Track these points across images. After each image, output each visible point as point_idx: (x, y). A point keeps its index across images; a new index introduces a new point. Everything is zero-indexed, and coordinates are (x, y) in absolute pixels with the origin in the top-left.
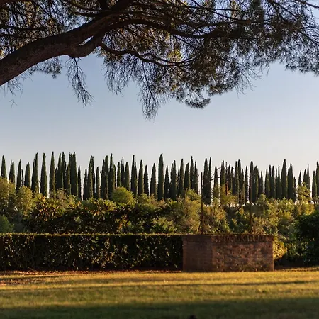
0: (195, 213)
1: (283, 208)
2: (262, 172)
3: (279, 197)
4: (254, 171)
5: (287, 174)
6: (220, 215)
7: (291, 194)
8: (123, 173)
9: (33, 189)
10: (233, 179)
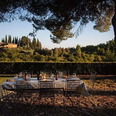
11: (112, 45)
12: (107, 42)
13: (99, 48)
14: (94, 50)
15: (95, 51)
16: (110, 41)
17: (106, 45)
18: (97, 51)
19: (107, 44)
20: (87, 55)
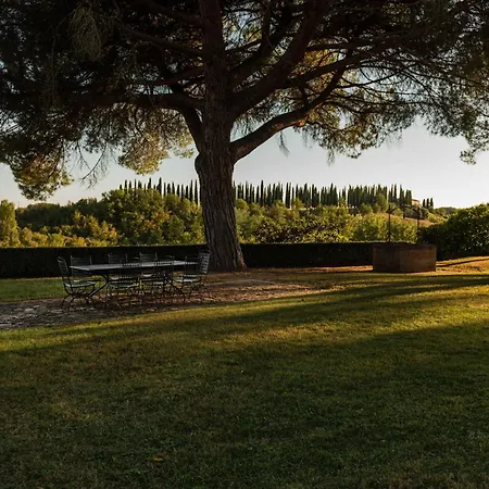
0: (281, 214)
1: (332, 211)
2: (319, 190)
3: (328, 204)
4: (314, 190)
5: (333, 191)
6: (296, 215)
7: (335, 203)
8: (240, 192)
9: (191, 199)
10: (303, 195)
11: (120, 204)
12: (103, 195)
13: (78, 215)
14: (62, 220)
15: (65, 223)
16: (112, 192)
17: (101, 203)
18: (71, 223)
19: (105, 201)
20: (38, 235)
